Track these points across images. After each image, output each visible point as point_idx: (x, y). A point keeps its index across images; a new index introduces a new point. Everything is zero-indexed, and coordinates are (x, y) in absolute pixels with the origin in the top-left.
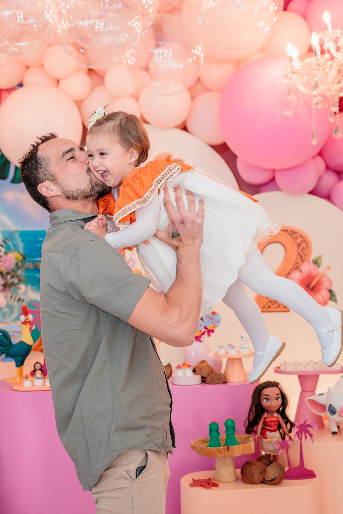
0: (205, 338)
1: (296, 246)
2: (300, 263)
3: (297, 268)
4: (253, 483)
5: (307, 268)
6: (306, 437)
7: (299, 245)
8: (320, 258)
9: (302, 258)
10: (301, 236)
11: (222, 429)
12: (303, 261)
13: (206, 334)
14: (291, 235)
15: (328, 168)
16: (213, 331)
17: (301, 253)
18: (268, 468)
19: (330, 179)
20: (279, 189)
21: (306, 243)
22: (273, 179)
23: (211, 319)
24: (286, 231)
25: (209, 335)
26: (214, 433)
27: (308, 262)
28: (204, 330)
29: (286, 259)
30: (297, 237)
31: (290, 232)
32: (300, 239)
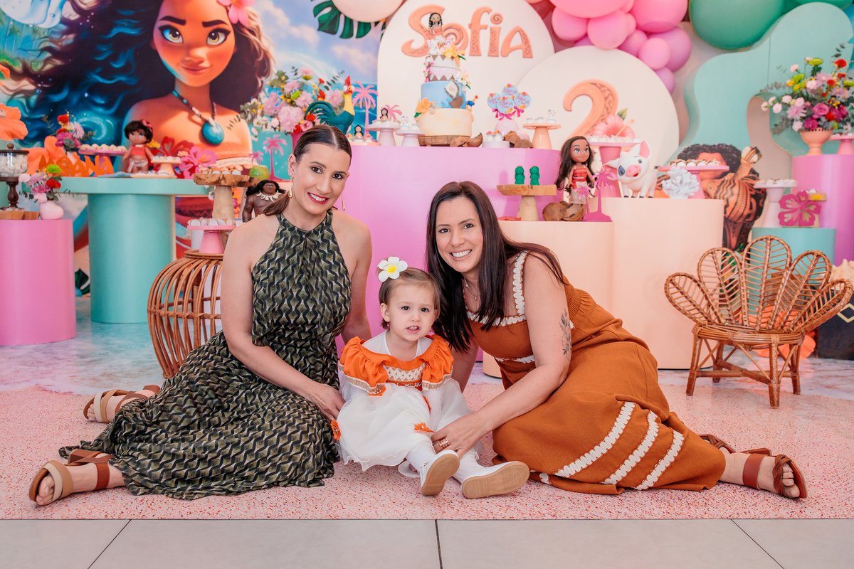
0: (515, 117)
1: (603, 99)
2: (606, 115)
3: (603, 120)
4: (553, 220)
5: (612, 120)
6: (605, 185)
7: (606, 98)
8: (626, 110)
9: (608, 111)
10: (609, 90)
11: (527, 174)
12: (608, 113)
13: (516, 113)
14: (599, 88)
15: (638, 28)
16: (523, 112)
17: (608, 106)
18: (568, 210)
19: (639, 38)
20: (591, 44)
21: (613, 97)
22: (586, 35)
23: (521, 99)
24: (595, 84)
25: (519, 116)
26: (520, 176)
27: (614, 114)
28: (514, 110)
29: (594, 111)
30: (604, 90)
31: (599, 86)
32: (608, 93)
